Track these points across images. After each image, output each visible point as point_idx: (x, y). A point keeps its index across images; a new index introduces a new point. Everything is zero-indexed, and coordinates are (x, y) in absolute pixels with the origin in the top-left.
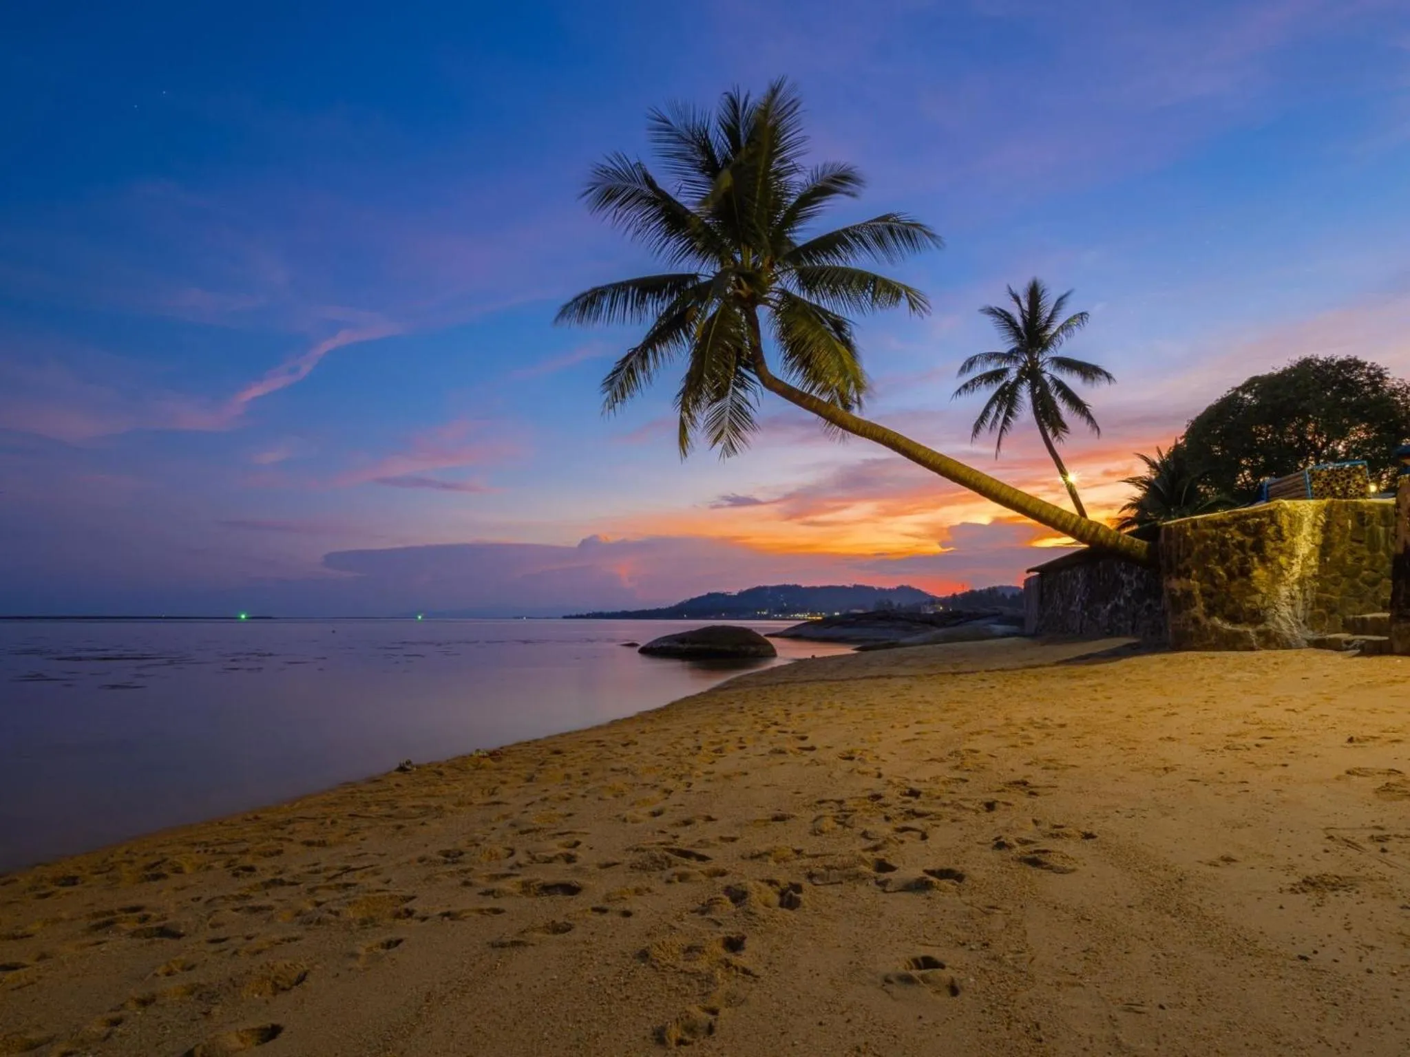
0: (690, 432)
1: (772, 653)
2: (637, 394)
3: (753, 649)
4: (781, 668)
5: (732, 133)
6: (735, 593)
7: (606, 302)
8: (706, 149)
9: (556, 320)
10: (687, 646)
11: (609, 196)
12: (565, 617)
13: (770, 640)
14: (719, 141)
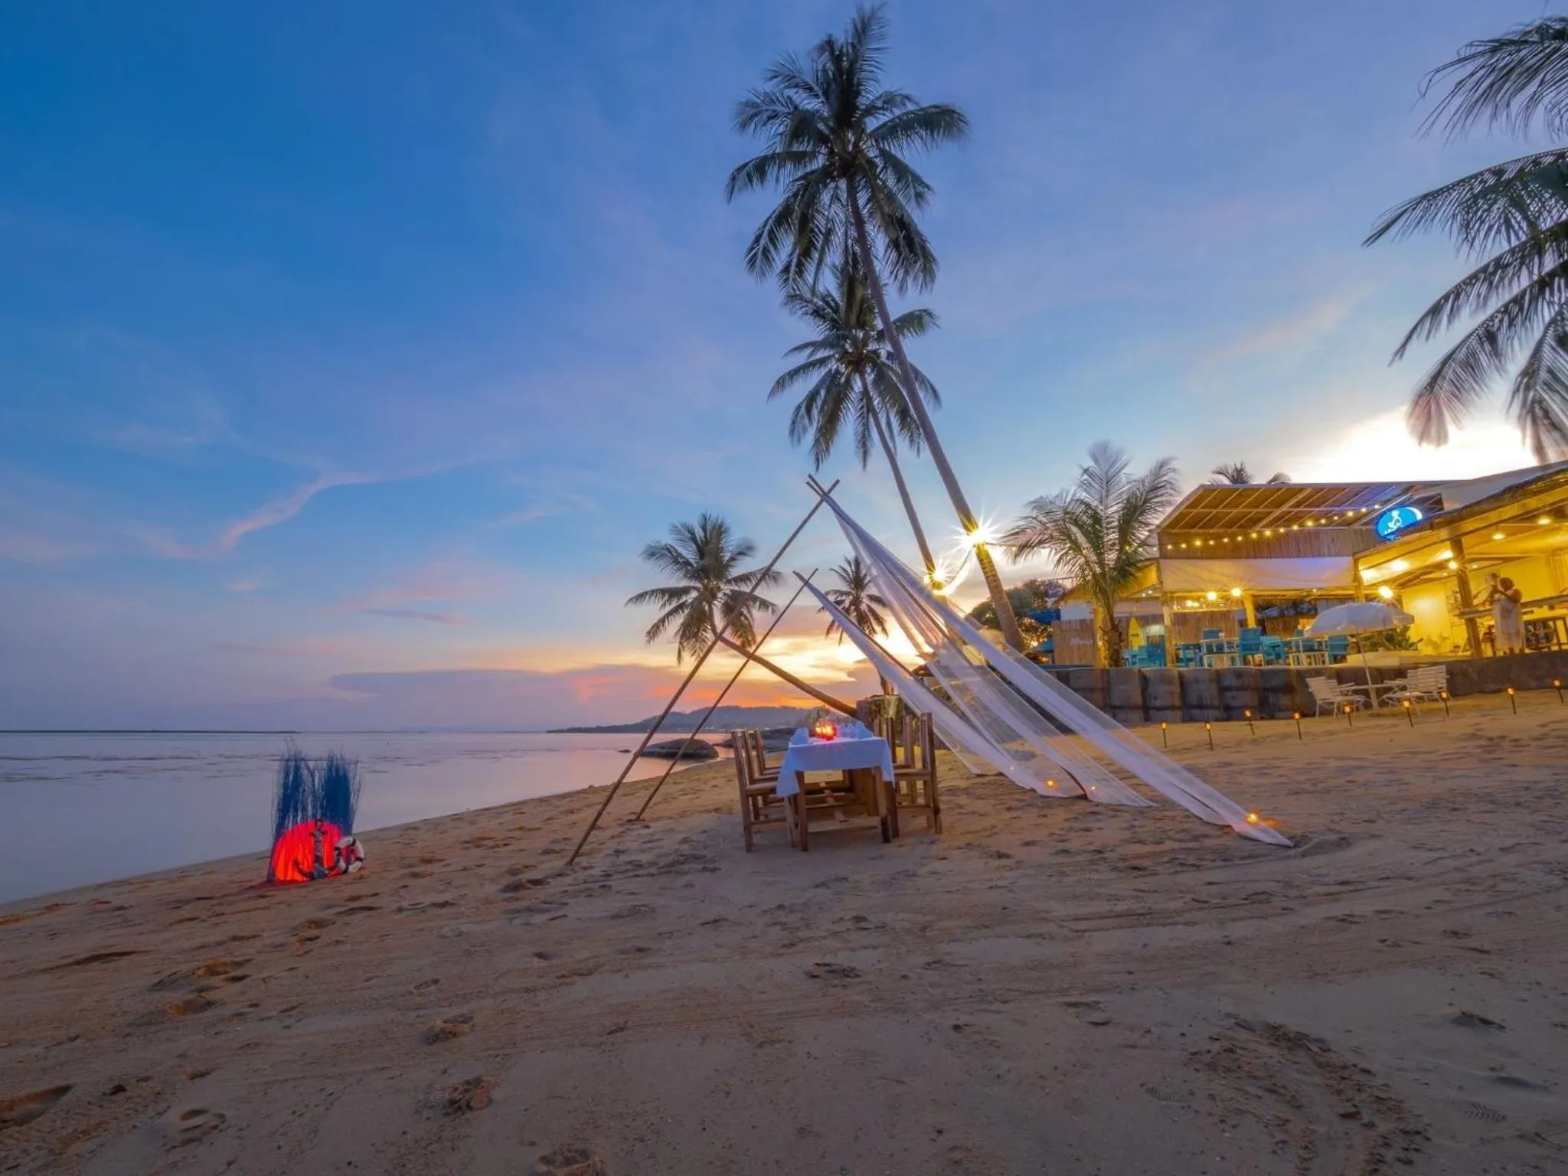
0: (683, 654)
1: (716, 755)
2: (660, 636)
3: (705, 752)
4: (720, 761)
5: (704, 528)
6: (689, 711)
7: (647, 597)
8: (692, 533)
9: (626, 604)
10: (664, 751)
11: (652, 554)
12: (549, 732)
13: (717, 748)
14: (699, 533)
